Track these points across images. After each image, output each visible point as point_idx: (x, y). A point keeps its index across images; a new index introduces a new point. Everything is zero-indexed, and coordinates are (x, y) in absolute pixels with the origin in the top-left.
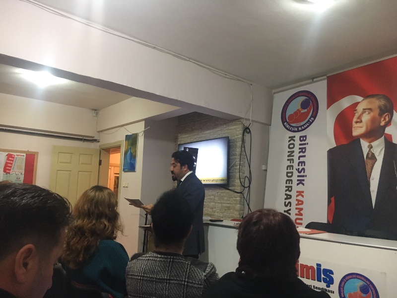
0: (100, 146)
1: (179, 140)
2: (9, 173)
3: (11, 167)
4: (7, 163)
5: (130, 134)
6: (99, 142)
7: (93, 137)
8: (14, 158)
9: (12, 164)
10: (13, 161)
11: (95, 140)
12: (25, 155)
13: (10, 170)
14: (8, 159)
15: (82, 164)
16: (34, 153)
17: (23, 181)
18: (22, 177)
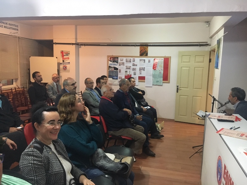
0: (211, 48)
2: (156, 70)
5: (218, 39)
6: (210, 45)
7: (207, 42)
9: (156, 64)
12: (163, 59)
15: (197, 62)
16: (169, 57)
17: (162, 74)
18: (162, 72)
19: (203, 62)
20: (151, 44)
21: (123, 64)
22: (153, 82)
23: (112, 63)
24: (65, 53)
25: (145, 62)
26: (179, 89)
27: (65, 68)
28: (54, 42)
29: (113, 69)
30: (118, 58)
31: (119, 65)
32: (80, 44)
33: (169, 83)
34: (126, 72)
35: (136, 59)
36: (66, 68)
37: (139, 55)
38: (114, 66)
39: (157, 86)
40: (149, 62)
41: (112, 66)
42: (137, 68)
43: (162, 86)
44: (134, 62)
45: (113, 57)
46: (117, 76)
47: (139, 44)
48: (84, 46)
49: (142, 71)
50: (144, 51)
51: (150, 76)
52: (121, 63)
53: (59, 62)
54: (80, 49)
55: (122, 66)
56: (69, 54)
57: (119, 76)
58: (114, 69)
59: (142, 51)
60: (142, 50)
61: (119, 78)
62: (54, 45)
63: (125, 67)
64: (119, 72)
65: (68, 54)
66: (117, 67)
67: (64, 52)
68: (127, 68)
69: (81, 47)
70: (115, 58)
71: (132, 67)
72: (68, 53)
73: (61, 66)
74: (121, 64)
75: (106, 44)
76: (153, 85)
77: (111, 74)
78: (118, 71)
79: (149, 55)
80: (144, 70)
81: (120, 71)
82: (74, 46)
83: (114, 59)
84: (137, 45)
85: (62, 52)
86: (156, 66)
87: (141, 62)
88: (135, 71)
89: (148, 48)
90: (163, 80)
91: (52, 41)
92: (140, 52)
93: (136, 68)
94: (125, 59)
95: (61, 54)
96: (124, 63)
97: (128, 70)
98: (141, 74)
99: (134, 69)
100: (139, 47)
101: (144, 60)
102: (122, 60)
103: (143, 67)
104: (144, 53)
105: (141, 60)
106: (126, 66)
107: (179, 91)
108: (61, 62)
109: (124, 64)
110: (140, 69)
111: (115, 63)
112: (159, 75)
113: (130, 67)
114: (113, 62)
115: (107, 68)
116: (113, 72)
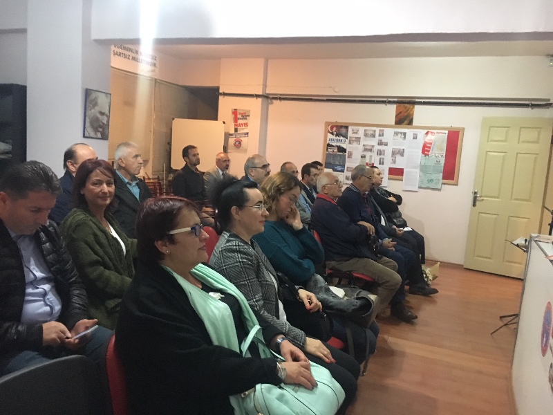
2: (428, 155)
7: (549, 100)
9: (430, 143)
11: (551, 105)
12: (447, 132)
13: (428, 151)
15: (523, 142)
16: (459, 128)
17: (443, 165)
18: (443, 161)
19: (537, 142)
20: (422, 100)
21: (358, 140)
22: (421, 181)
23: (334, 137)
24: (240, 114)
25: (405, 137)
26: (478, 198)
27: (238, 144)
28: (221, 91)
29: (336, 150)
30: (347, 127)
31: (350, 143)
32: (271, 96)
33: (457, 185)
34: (363, 157)
35: (386, 131)
36: (240, 143)
37: (393, 123)
38: (338, 145)
39: (429, 190)
40: (415, 137)
41: (334, 144)
42: (388, 150)
43: (440, 190)
44: (381, 138)
45: (337, 126)
46: (343, 166)
47: (396, 100)
48: (279, 101)
49: (398, 158)
50: (406, 114)
51: (416, 167)
52: (354, 139)
53: (227, 131)
54: (270, 106)
55: (355, 145)
56: (249, 116)
57: (347, 165)
58: (339, 151)
59: (401, 115)
60: (401, 113)
61: (348, 170)
62: (221, 98)
63: (361, 147)
64: (349, 157)
65: (245, 116)
66: (344, 146)
67: (238, 112)
68: (365, 150)
69: (272, 103)
70: (341, 127)
71: (377, 148)
72: (247, 114)
73: (232, 141)
74: (353, 141)
75: (325, 98)
76: (420, 187)
77: (332, 162)
78: (347, 154)
79: (415, 123)
80: (403, 156)
81: (350, 155)
82: (260, 100)
83: (340, 130)
84: (390, 102)
85: (235, 112)
86: (430, 148)
87: (396, 137)
88: (382, 156)
89: (414, 107)
90: (444, 178)
91: (217, 89)
92: (396, 116)
93: (384, 151)
94: (362, 130)
95: (233, 116)
96: (360, 138)
97: (368, 154)
98: (394, 162)
99: (380, 153)
100: (394, 106)
101: (405, 134)
102: (357, 133)
103: (402, 148)
104: (404, 119)
105: (396, 134)
106: (364, 145)
107: (477, 203)
108: (232, 131)
110: (394, 153)
111: (341, 138)
112: (434, 167)
113: (373, 146)
114: (337, 135)
115: (324, 147)
116: (334, 156)
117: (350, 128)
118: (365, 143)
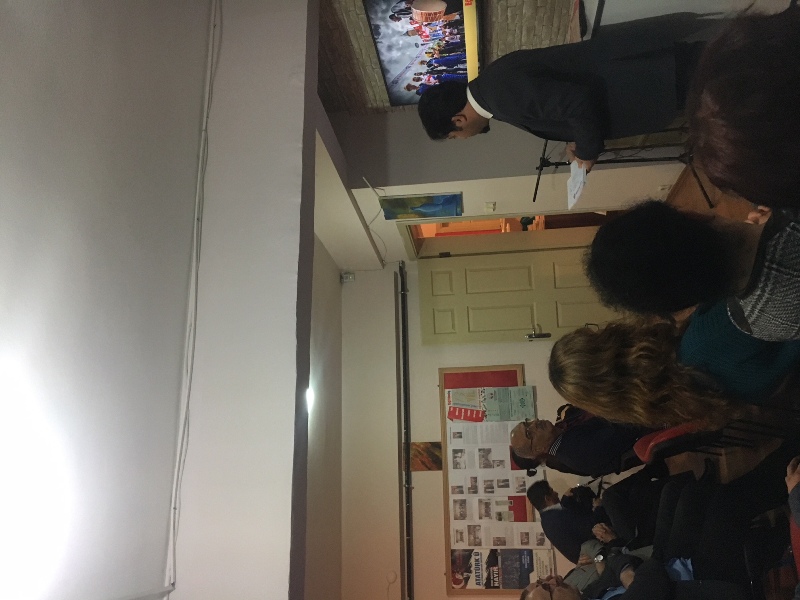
0: (411, 259)
1: (380, 105)
3: (472, 411)
4: (467, 418)
5: (382, 213)
6: (403, 262)
7: (396, 274)
8: (455, 409)
9: (466, 411)
10: (460, 410)
11: (402, 269)
12: (447, 391)
13: (478, 412)
14: (459, 417)
15: (451, 289)
16: (440, 373)
17: (496, 389)
18: (490, 390)
19: (450, 273)
20: (403, 431)
21: (472, 529)
23: (473, 576)
25: (461, 451)
26: (538, 332)
29: (495, 569)
30: (453, 551)
31: (480, 544)
33: (523, 365)
35: (453, 482)
37: (441, 472)
38: (485, 566)
39: (537, 403)
40: (459, 435)
41: (485, 575)
42: (483, 475)
43: (534, 388)
44: (465, 490)
45: (453, 572)
46: (520, 552)
47: (404, 473)
49: (493, 457)
50: (425, 454)
51: (505, 428)
52: (472, 537)
55: (482, 535)
57: (517, 545)
58: (496, 564)
59: (426, 460)
60: (423, 463)
61: (527, 543)
63: (485, 522)
64: (504, 543)
66: (485, 558)
68: (488, 514)
70: (453, 562)
71: (482, 494)
74: (475, 538)
77: (516, 576)
78: (499, 548)
79: (438, 438)
80: (489, 451)
81: (500, 541)
83: (459, 564)
84: (409, 481)
87: (463, 465)
88: (495, 485)
89: (414, 444)
90: (516, 385)
92: (430, 469)
93: (485, 481)
94: (457, 525)
96: (469, 527)
97: (495, 509)
98: (502, 462)
99: (489, 488)
100: (415, 475)
101: (455, 452)
102: (461, 533)
103: (477, 454)
104: (433, 456)
105: (456, 465)
106: (480, 518)
107: (544, 332)
109: (475, 526)
110: (487, 465)
111: (472, 561)
112: (500, 401)
113: (480, 501)
114: (469, 570)
115: (493, 593)
116: (505, 571)
117: (455, 546)
118: (476, 516)
